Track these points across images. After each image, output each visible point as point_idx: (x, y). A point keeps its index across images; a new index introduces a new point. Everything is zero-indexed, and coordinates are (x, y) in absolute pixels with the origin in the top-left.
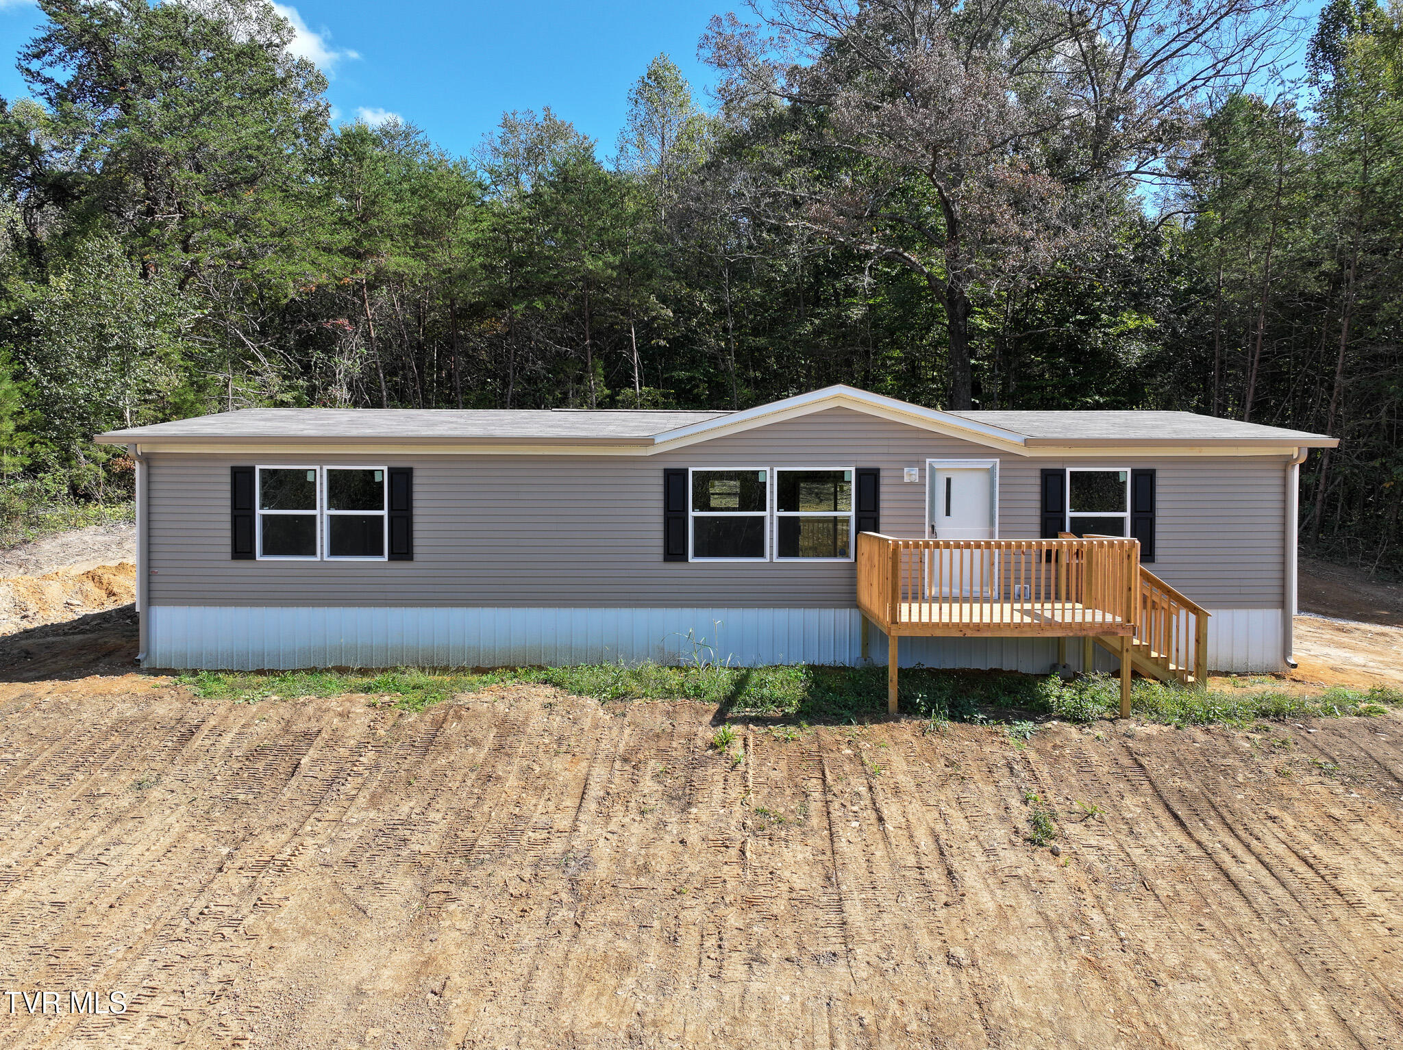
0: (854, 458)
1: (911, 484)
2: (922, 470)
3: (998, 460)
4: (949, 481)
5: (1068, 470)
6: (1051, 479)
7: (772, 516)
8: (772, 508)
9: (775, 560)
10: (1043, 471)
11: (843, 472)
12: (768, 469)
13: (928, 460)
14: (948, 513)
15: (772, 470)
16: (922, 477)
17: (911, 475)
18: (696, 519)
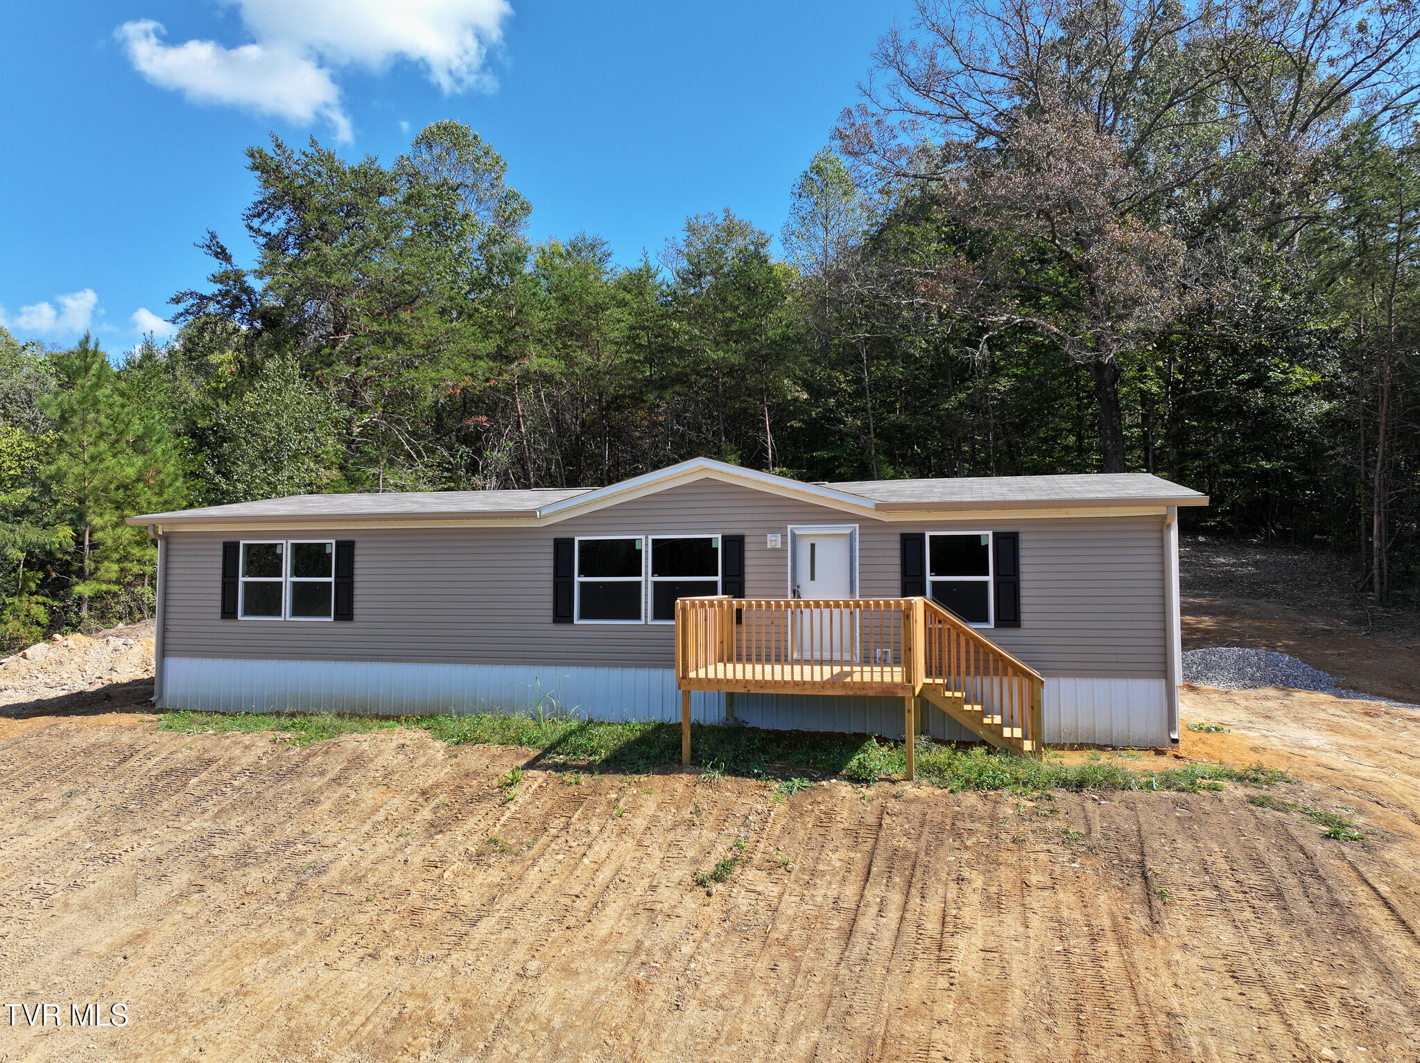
0: (720, 525)
1: (774, 550)
2: (784, 536)
3: (857, 525)
4: (813, 546)
5: (928, 534)
6: (910, 543)
7: (646, 581)
8: (646, 573)
9: (650, 622)
10: (903, 535)
11: (711, 539)
12: (643, 537)
13: (789, 527)
14: (813, 578)
15: (647, 538)
16: (784, 543)
17: (774, 541)
18: (582, 584)
